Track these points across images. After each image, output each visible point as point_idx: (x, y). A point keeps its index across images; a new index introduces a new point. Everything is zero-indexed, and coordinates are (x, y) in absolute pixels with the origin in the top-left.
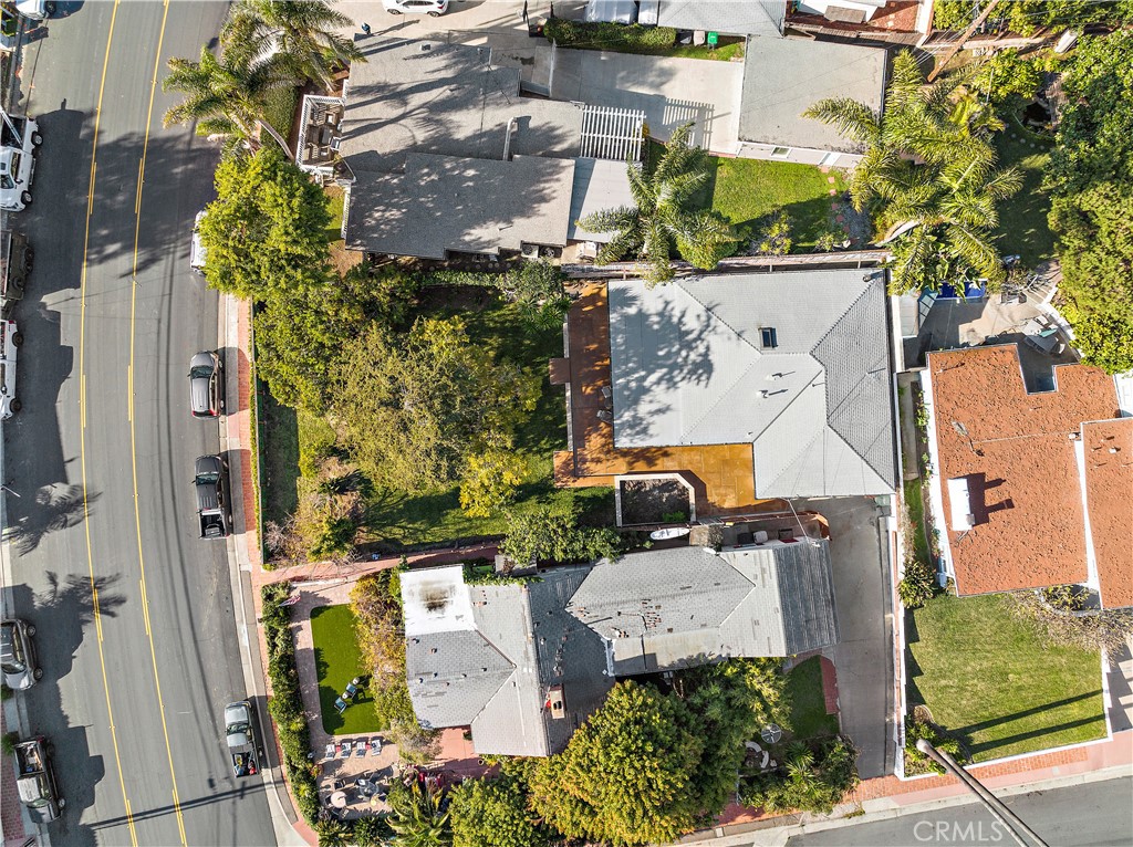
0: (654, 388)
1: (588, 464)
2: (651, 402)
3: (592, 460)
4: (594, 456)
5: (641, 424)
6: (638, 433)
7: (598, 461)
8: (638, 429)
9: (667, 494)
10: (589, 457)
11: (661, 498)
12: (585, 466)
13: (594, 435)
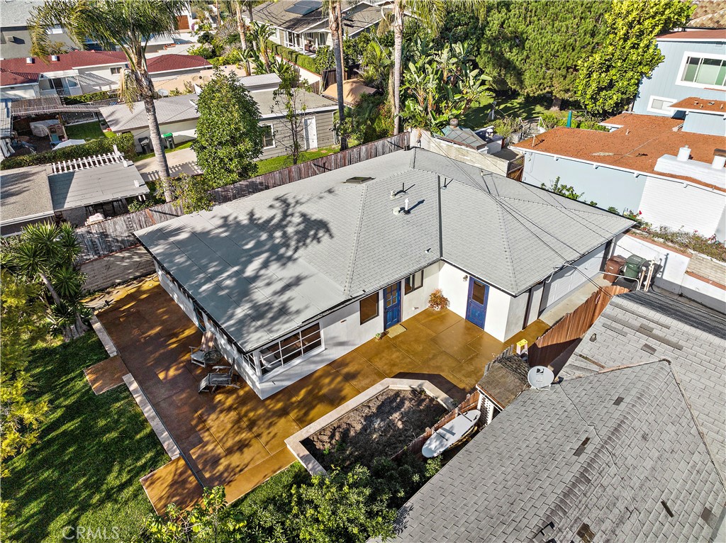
0: (262, 272)
1: (224, 463)
2: (268, 284)
3: (230, 452)
4: (230, 443)
5: (271, 308)
6: (273, 319)
7: (242, 446)
8: (270, 315)
9: (396, 415)
10: (220, 450)
11: (391, 425)
12: (221, 468)
13: (213, 416)
